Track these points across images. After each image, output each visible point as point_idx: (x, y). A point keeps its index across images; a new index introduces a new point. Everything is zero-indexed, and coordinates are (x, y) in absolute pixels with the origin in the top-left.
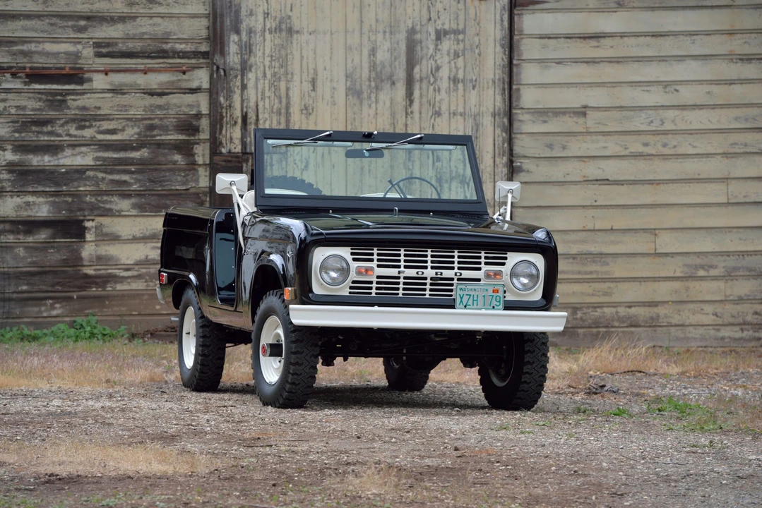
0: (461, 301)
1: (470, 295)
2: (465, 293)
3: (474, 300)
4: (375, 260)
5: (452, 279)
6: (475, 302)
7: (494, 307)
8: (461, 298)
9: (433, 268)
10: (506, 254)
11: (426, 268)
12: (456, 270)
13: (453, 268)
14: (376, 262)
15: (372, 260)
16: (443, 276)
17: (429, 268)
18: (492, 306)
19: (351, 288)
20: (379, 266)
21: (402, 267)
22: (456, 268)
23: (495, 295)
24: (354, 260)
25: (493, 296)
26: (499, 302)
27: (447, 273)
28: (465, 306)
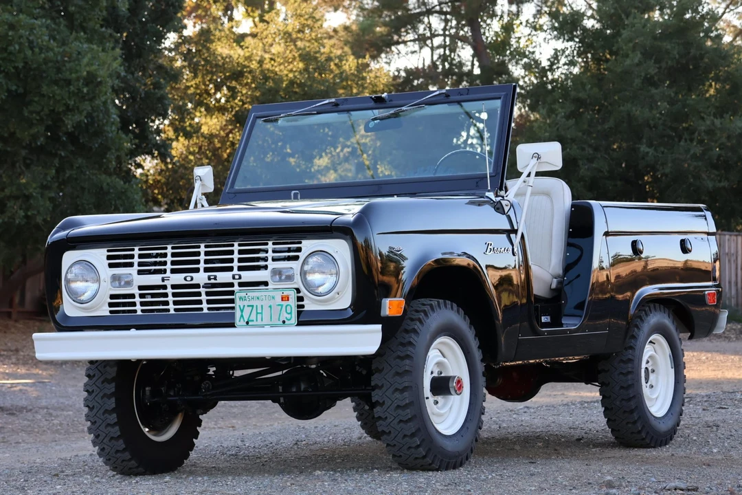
0: (242, 316)
1: (253, 306)
2: (246, 303)
3: (257, 313)
4: (136, 264)
5: (232, 285)
6: (259, 316)
7: (284, 322)
8: (242, 311)
9: (206, 270)
10: (301, 243)
11: (197, 270)
12: (235, 271)
13: (231, 269)
14: (136, 267)
15: (131, 265)
16: (219, 281)
17: (202, 270)
18: (281, 320)
19: (111, 305)
20: (140, 272)
21: (168, 271)
22: (236, 269)
23: (284, 303)
24: (111, 266)
25: (282, 306)
26: (291, 313)
27: (223, 277)
28: (247, 323)
